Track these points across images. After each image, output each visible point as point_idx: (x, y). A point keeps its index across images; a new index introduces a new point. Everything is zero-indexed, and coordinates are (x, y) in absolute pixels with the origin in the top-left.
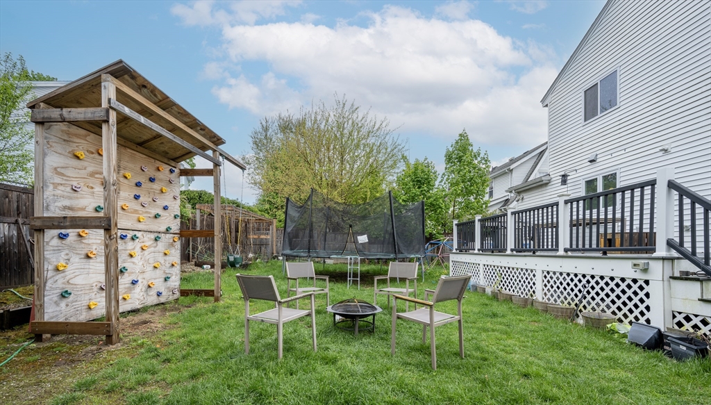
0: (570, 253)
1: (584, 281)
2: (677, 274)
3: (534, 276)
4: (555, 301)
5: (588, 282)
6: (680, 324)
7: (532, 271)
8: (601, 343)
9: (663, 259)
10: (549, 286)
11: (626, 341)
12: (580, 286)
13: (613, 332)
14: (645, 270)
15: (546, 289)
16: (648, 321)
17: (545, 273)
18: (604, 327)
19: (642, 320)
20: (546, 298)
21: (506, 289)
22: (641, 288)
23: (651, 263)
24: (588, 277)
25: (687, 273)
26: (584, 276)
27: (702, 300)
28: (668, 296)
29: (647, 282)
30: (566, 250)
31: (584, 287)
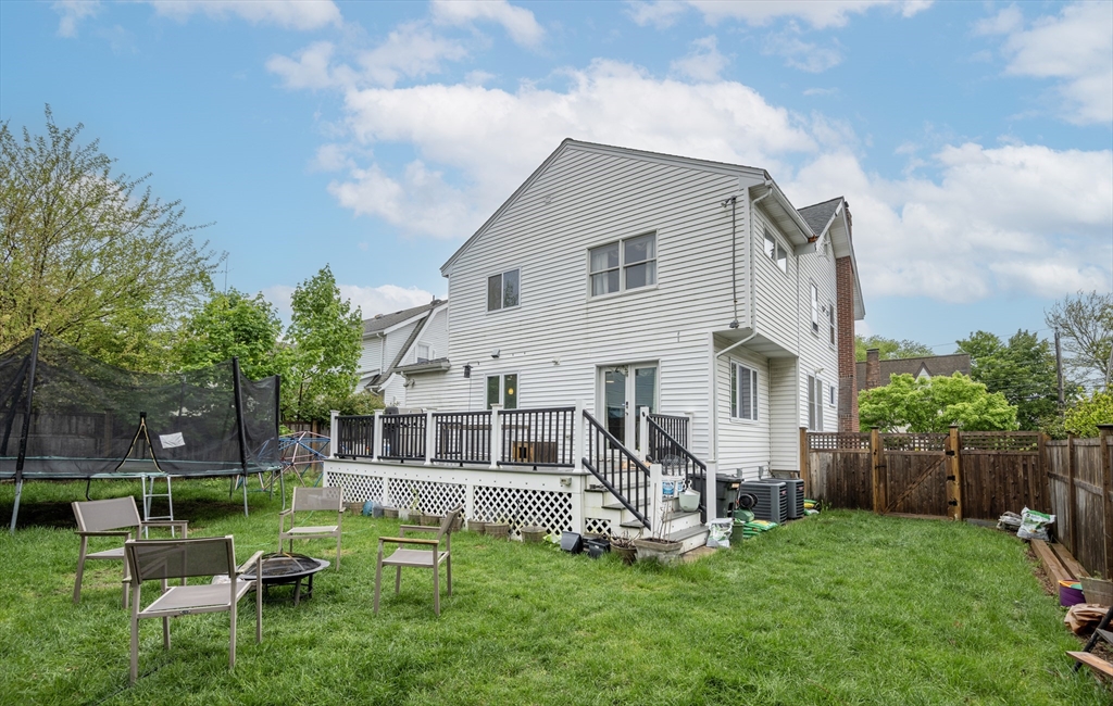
0: (501, 467)
1: (518, 496)
2: (588, 488)
3: (463, 492)
4: (488, 518)
5: (522, 497)
6: (590, 528)
7: (460, 486)
8: (545, 555)
9: (581, 475)
10: (480, 503)
11: (558, 549)
12: (514, 501)
13: (548, 543)
14: (569, 485)
15: (477, 507)
16: (570, 529)
17: (477, 489)
18: (541, 540)
19: (566, 529)
20: (477, 517)
21: (429, 510)
22: (565, 500)
23: (574, 478)
24: (522, 492)
25: (594, 486)
26: (518, 491)
27: (603, 507)
28: (584, 506)
29: (570, 495)
30: (498, 464)
31: (518, 501)
